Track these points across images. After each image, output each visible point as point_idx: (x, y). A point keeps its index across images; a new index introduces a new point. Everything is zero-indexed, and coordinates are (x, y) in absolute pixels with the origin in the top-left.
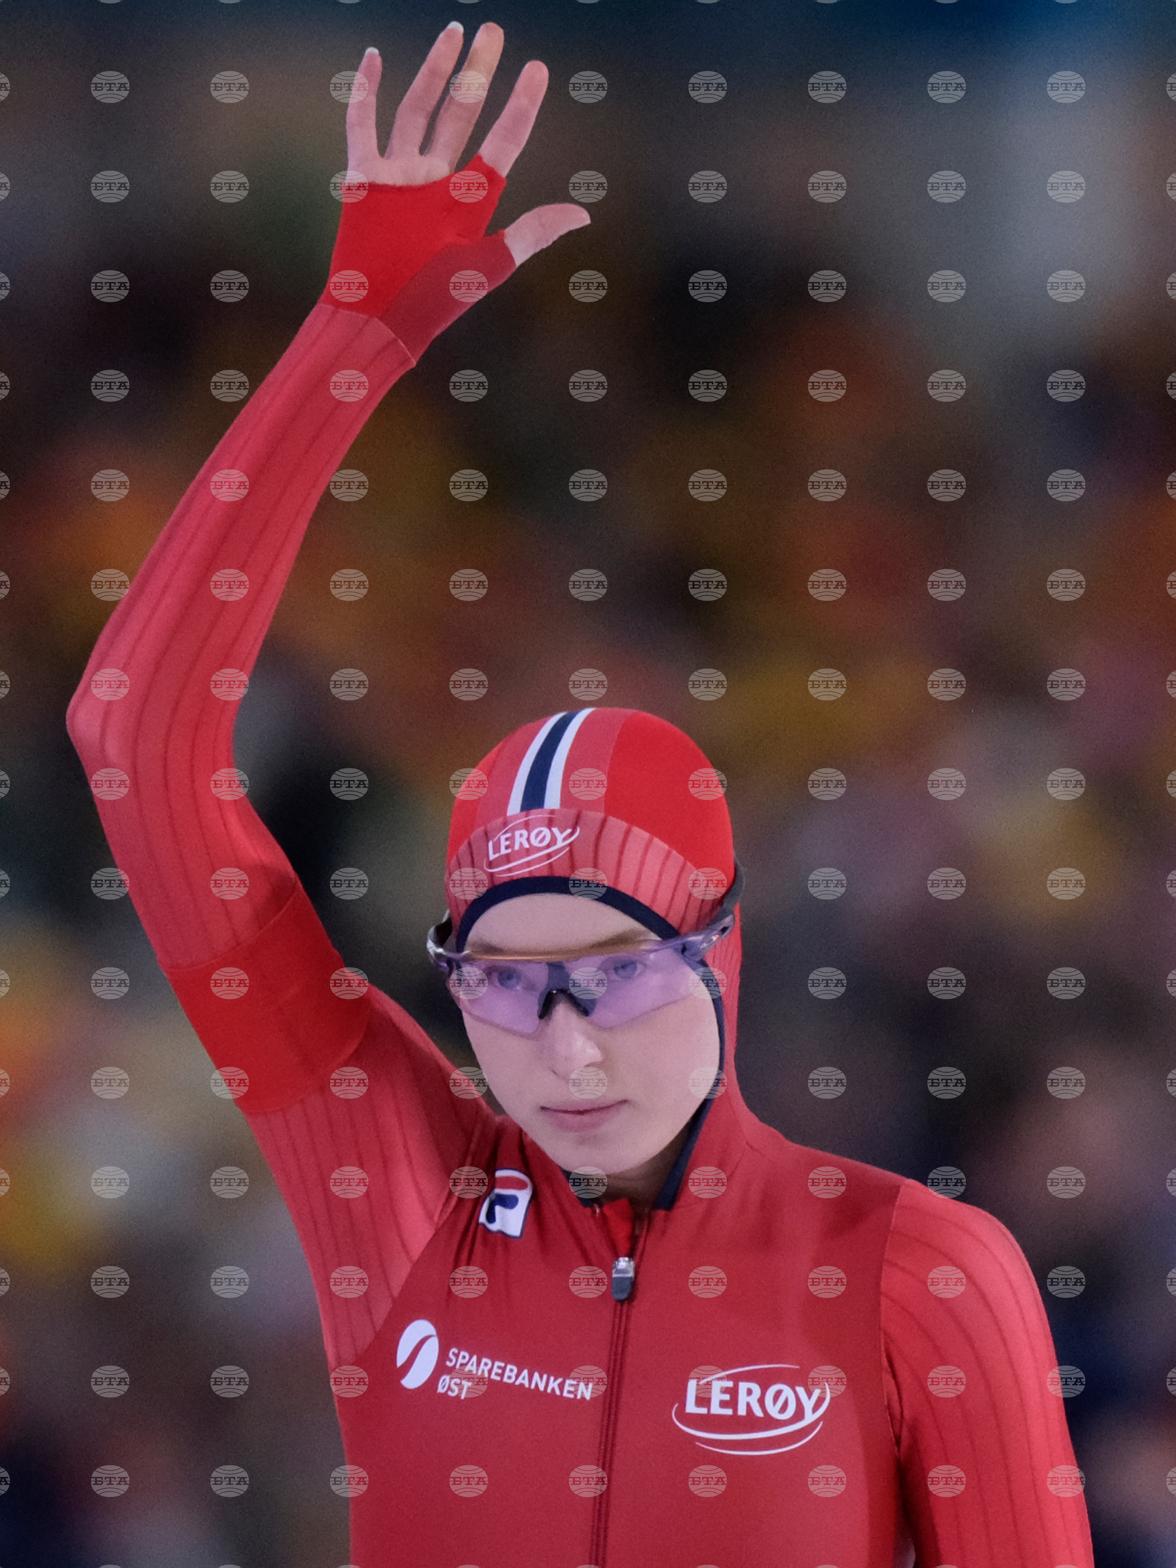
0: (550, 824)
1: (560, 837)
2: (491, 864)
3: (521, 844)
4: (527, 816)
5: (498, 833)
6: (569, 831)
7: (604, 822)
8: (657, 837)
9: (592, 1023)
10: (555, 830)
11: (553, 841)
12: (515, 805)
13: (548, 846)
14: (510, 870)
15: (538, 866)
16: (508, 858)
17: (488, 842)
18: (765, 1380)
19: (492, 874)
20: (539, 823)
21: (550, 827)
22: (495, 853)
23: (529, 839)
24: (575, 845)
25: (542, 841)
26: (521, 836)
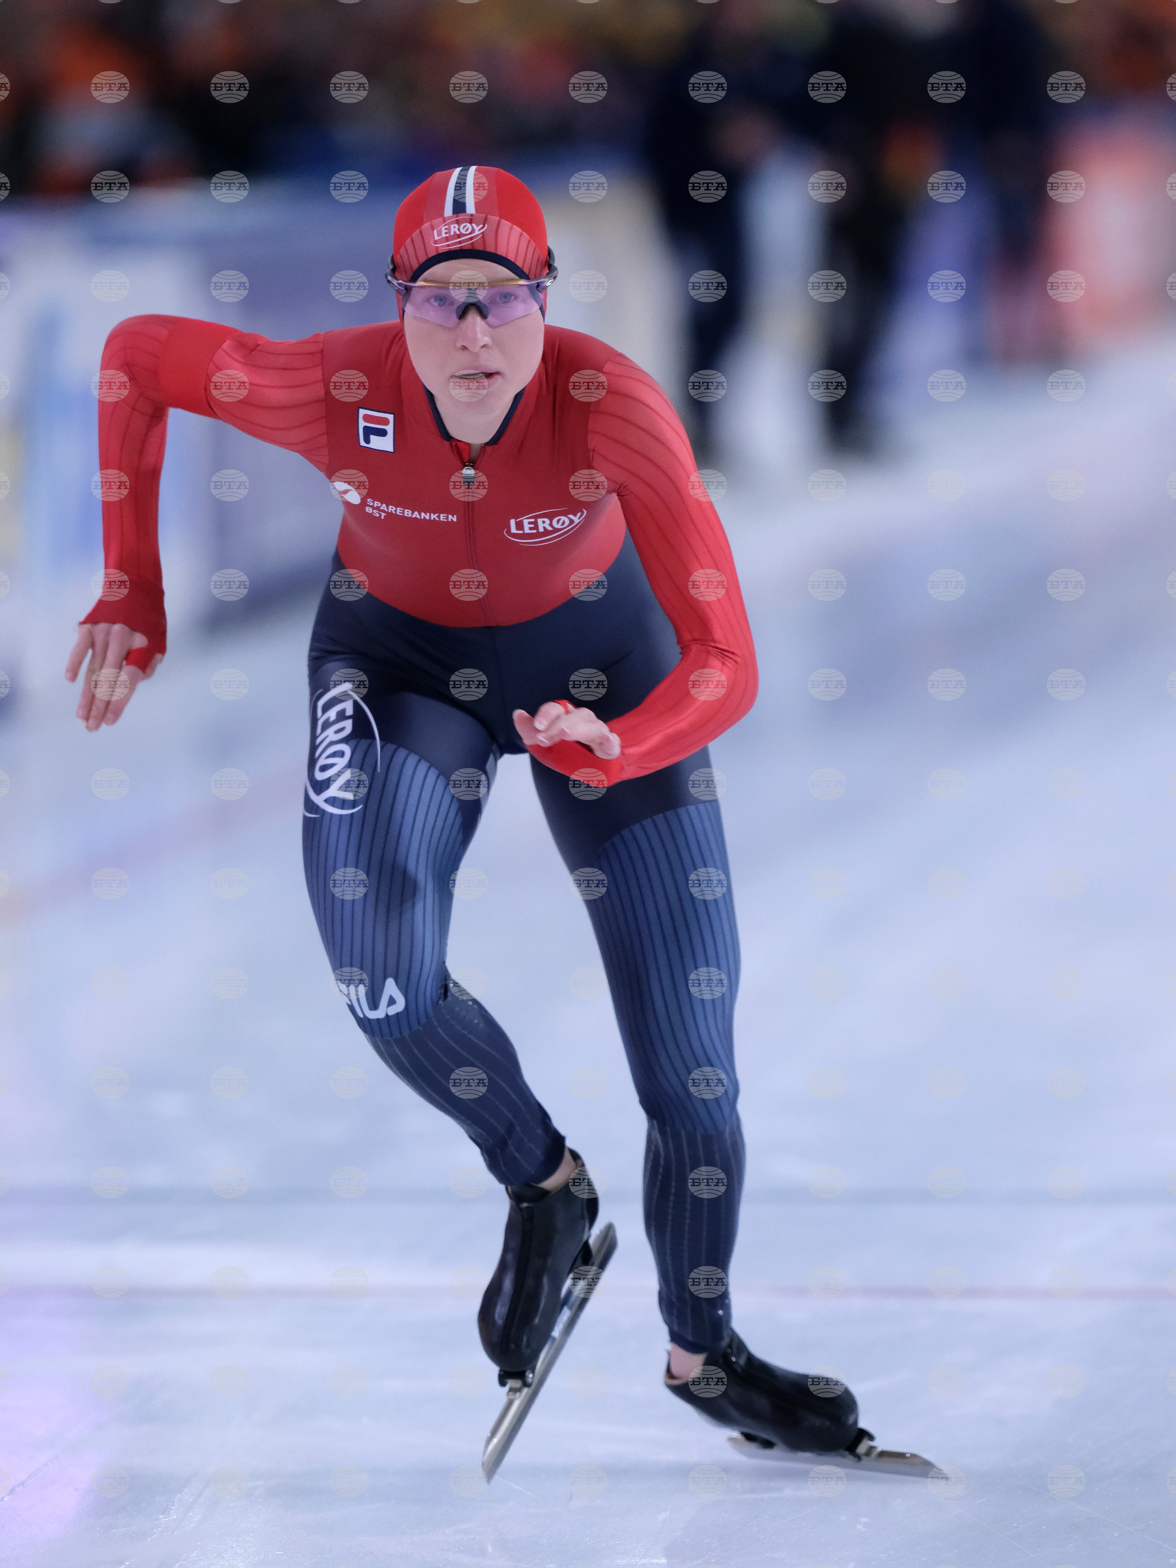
1: (477, 229)
2: (436, 242)
3: (455, 232)
4: (457, 217)
5: (441, 226)
6: (481, 226)
7: (500, 222)
8: (515, 225)
9: (487, 323)
10: (474, 225)
11: (473, 231)
12: (448, 211)
13: (470, 233)
14: (448, 245)
15: (465, 244)
16: (447, 239)
17: (433, 230)
18: (551, 517)
19: (437, 248)
20: (464, 221)
21: (471, 223)
22: (438, 236)
23: (459, 229)
24: (485, 234)
25: (467, 231)
26: (455, 228)
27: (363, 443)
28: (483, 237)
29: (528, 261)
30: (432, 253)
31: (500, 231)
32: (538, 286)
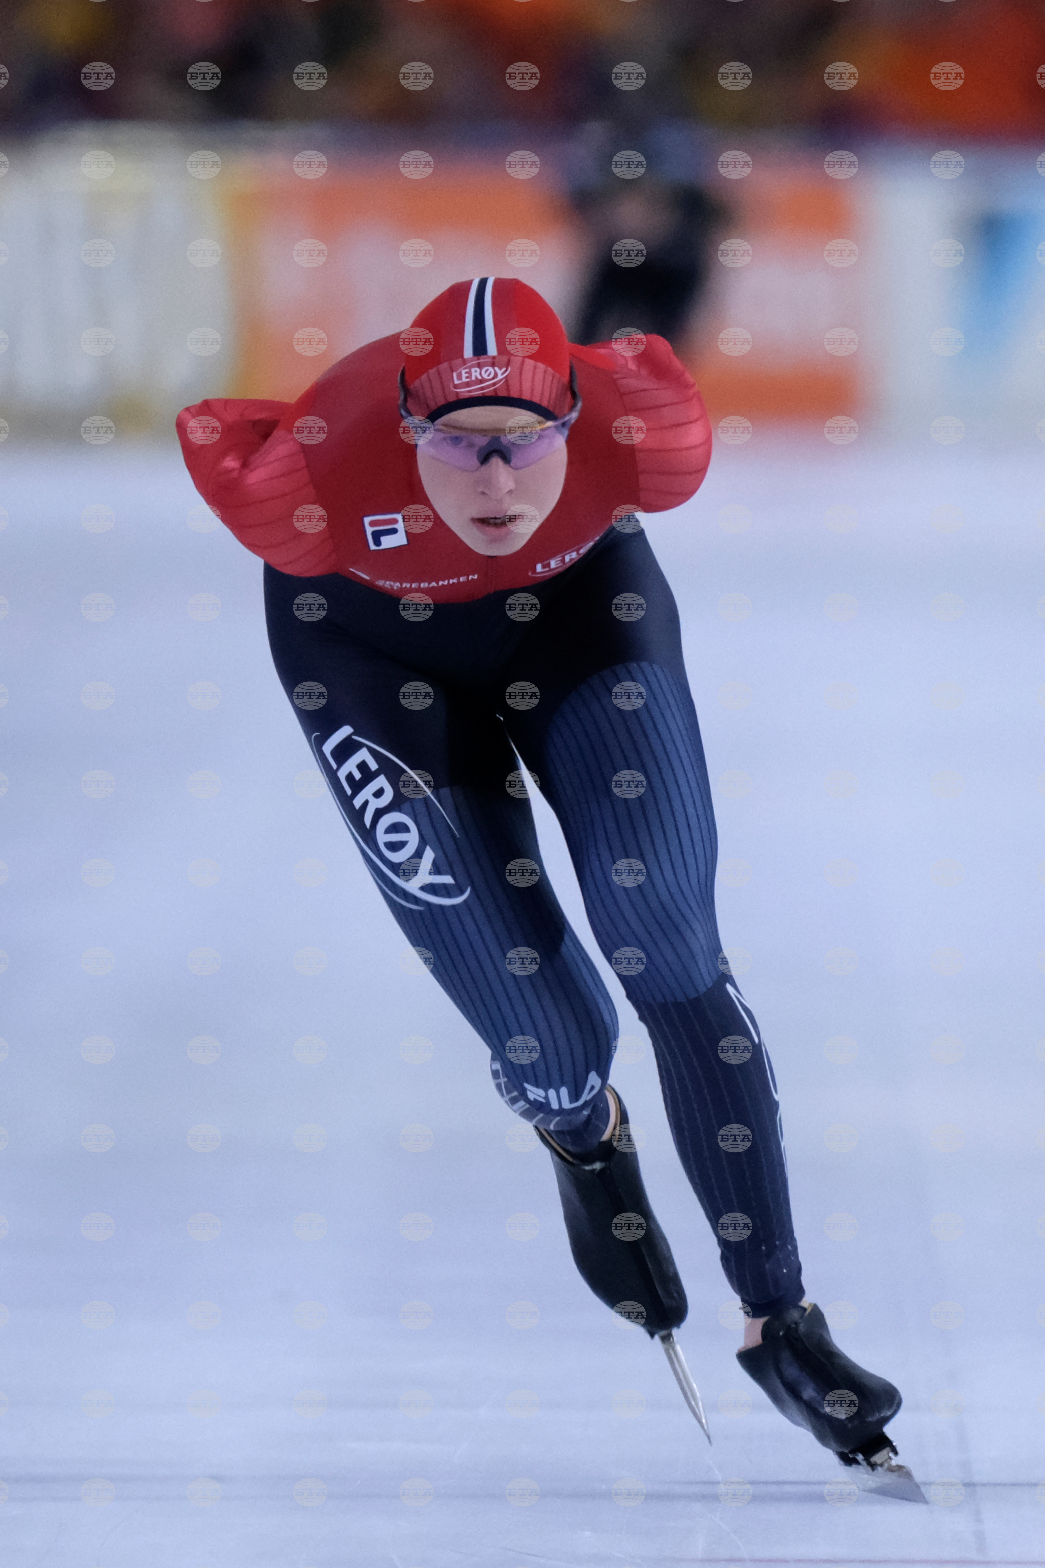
0: (493, 365)
1: (499, 372)
2: (456, 386)
3: (476, 378)
4: (478, 359)
5: (461, 368)
6: (504, 369)
7: (522, 363)
9: (511, 468)
10: (496, 368)
11: (496, 375)
12: (468, 351)
13: (493, 378)
14: (470, 391)
15: (488, 390)
16: (468, 384)
17: (453, 372)
19: (457, 393)
20: (486, 364)
22: (458, 380)
23: (480, 374)
24: (509, 378)
25: (489, 375)
26: (476, 371)
27: (373, 547)
28: (507, 381)
29: (547, 394)
30: (452, 398)
31: (523, 373)
32: (564, 425)
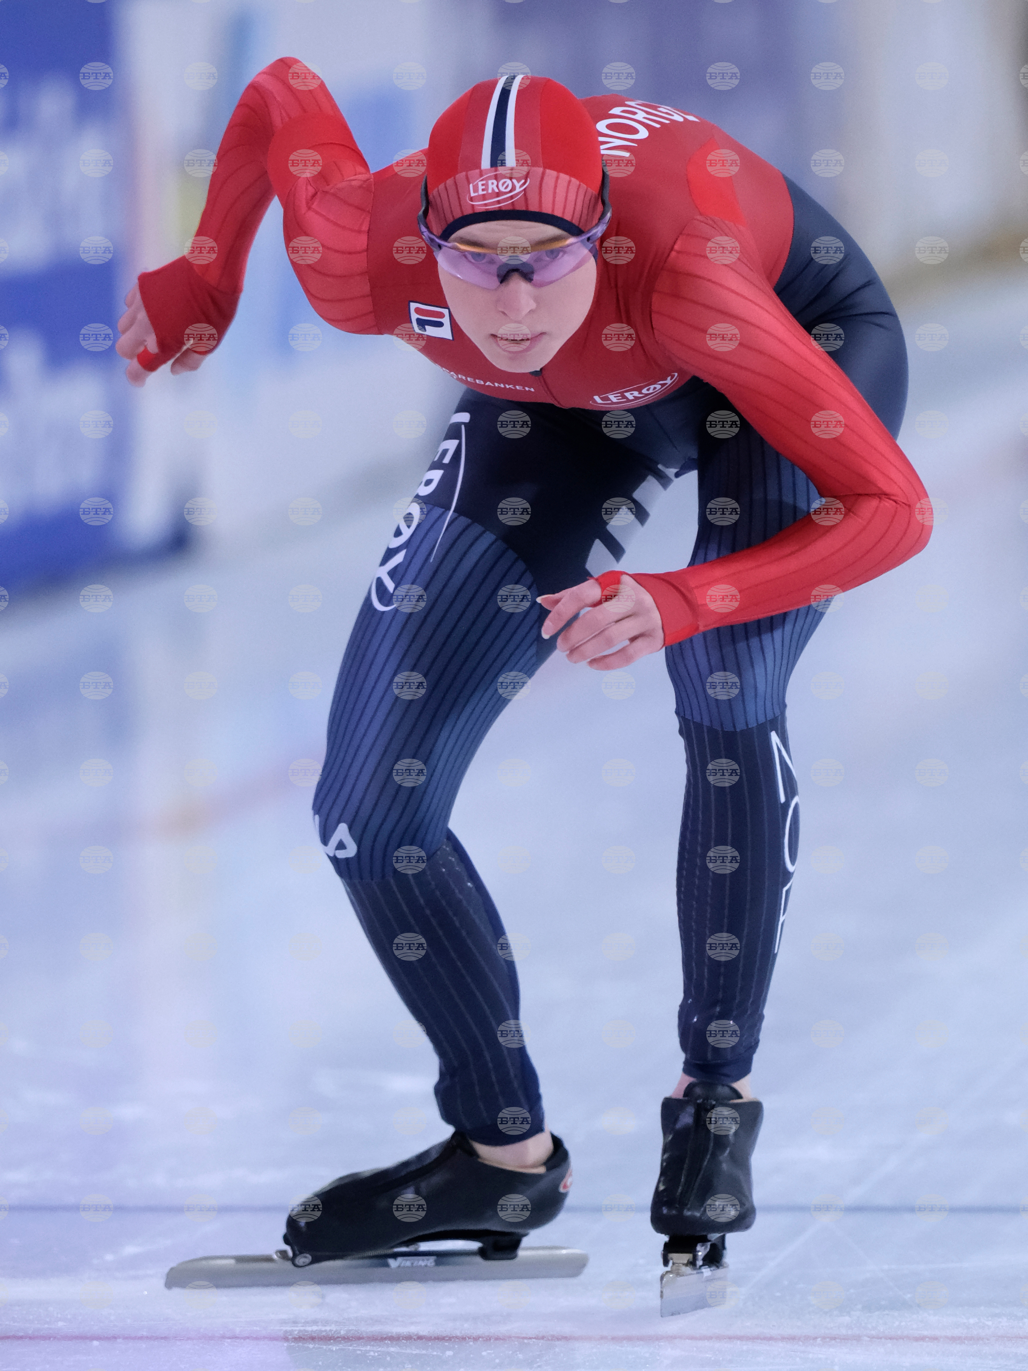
1: (517, 185)
2: (472, 199)
3: (493, 190)
4: (496, 170)
5: (477, 180)
6: (523, 181)
7: (543, 174)
8: (562, 172)
9: (532, 285)
10: (514, 181)
11: (514, 188)
13: (511, 191)
14: (486, 205)
15: (505, 203)
16: (484, 197)
17: (469, 183)
19: (473, 206)
20: (503, 176)
21: (511, 179)
22: (474, 192)
23: (497, 186)
24: (527, 190)
25: (506, 187)
26: (493, 184)
28: (525, 194)
29: (570, 206)
30: (468, 211)
31: (544, 185)
32: (589, 239)
